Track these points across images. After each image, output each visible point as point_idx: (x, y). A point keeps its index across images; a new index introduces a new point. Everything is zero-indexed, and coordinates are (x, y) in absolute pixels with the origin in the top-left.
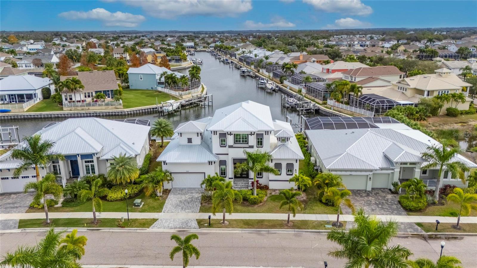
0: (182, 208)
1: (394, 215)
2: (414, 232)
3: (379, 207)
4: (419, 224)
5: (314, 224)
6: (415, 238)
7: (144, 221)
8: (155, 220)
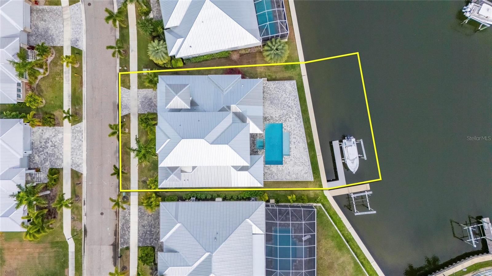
0: (143, 102)
1: (138, 238)
2: (120, 242)
3: (147, 231)
4: (128, 248)
5: (126, 186)
6: (115, 240)
7: (128, 81)
8: (129, 88)
